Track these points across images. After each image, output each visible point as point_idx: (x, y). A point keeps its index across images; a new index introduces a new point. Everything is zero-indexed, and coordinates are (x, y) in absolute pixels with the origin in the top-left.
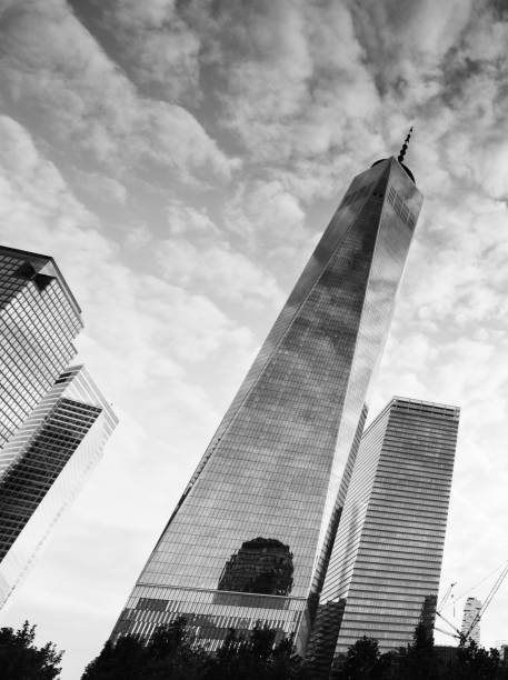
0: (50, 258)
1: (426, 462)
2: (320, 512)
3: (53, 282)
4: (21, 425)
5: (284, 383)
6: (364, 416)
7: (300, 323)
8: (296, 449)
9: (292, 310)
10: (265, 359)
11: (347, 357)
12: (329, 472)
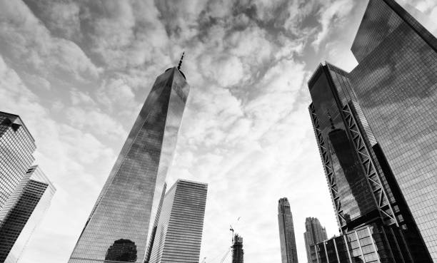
0: (18, 116)
1: (193, 207)
2: (148, 228)
3: (20, 127)
4: (13, 191)
5: (129, 173)
6: (165, 187)
7: (135, 146)
8: (136, 202)
9: (131, 140)
10: (120, 162)
11: (157, 161)
12: (150, 211)
